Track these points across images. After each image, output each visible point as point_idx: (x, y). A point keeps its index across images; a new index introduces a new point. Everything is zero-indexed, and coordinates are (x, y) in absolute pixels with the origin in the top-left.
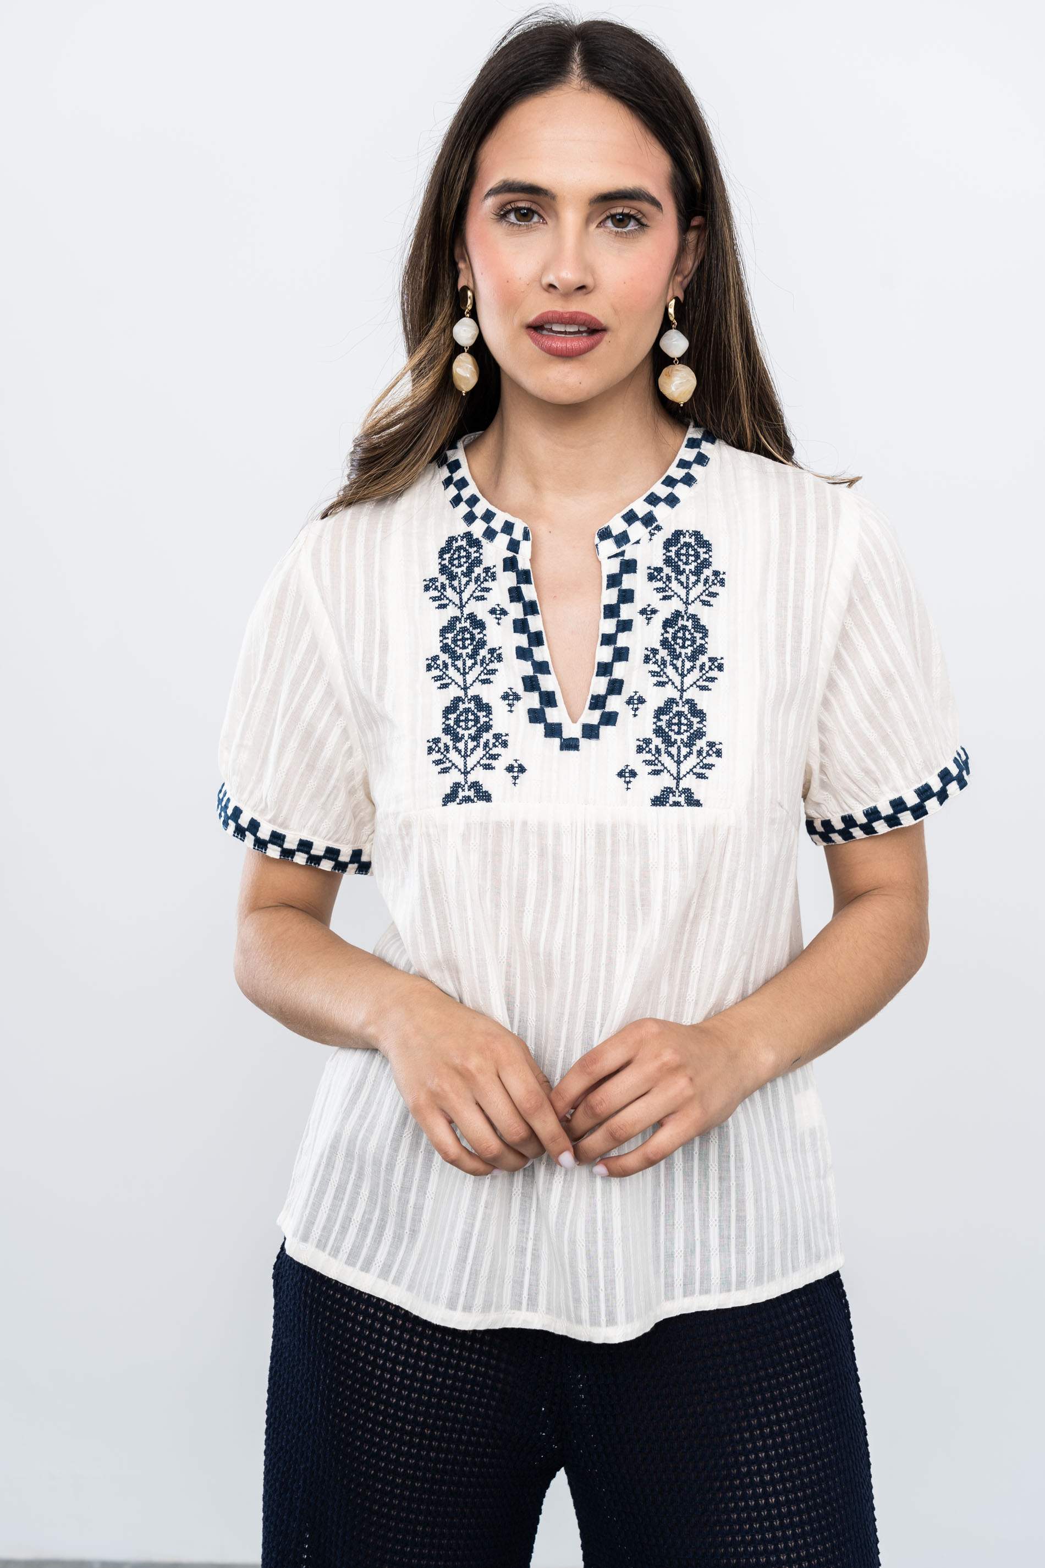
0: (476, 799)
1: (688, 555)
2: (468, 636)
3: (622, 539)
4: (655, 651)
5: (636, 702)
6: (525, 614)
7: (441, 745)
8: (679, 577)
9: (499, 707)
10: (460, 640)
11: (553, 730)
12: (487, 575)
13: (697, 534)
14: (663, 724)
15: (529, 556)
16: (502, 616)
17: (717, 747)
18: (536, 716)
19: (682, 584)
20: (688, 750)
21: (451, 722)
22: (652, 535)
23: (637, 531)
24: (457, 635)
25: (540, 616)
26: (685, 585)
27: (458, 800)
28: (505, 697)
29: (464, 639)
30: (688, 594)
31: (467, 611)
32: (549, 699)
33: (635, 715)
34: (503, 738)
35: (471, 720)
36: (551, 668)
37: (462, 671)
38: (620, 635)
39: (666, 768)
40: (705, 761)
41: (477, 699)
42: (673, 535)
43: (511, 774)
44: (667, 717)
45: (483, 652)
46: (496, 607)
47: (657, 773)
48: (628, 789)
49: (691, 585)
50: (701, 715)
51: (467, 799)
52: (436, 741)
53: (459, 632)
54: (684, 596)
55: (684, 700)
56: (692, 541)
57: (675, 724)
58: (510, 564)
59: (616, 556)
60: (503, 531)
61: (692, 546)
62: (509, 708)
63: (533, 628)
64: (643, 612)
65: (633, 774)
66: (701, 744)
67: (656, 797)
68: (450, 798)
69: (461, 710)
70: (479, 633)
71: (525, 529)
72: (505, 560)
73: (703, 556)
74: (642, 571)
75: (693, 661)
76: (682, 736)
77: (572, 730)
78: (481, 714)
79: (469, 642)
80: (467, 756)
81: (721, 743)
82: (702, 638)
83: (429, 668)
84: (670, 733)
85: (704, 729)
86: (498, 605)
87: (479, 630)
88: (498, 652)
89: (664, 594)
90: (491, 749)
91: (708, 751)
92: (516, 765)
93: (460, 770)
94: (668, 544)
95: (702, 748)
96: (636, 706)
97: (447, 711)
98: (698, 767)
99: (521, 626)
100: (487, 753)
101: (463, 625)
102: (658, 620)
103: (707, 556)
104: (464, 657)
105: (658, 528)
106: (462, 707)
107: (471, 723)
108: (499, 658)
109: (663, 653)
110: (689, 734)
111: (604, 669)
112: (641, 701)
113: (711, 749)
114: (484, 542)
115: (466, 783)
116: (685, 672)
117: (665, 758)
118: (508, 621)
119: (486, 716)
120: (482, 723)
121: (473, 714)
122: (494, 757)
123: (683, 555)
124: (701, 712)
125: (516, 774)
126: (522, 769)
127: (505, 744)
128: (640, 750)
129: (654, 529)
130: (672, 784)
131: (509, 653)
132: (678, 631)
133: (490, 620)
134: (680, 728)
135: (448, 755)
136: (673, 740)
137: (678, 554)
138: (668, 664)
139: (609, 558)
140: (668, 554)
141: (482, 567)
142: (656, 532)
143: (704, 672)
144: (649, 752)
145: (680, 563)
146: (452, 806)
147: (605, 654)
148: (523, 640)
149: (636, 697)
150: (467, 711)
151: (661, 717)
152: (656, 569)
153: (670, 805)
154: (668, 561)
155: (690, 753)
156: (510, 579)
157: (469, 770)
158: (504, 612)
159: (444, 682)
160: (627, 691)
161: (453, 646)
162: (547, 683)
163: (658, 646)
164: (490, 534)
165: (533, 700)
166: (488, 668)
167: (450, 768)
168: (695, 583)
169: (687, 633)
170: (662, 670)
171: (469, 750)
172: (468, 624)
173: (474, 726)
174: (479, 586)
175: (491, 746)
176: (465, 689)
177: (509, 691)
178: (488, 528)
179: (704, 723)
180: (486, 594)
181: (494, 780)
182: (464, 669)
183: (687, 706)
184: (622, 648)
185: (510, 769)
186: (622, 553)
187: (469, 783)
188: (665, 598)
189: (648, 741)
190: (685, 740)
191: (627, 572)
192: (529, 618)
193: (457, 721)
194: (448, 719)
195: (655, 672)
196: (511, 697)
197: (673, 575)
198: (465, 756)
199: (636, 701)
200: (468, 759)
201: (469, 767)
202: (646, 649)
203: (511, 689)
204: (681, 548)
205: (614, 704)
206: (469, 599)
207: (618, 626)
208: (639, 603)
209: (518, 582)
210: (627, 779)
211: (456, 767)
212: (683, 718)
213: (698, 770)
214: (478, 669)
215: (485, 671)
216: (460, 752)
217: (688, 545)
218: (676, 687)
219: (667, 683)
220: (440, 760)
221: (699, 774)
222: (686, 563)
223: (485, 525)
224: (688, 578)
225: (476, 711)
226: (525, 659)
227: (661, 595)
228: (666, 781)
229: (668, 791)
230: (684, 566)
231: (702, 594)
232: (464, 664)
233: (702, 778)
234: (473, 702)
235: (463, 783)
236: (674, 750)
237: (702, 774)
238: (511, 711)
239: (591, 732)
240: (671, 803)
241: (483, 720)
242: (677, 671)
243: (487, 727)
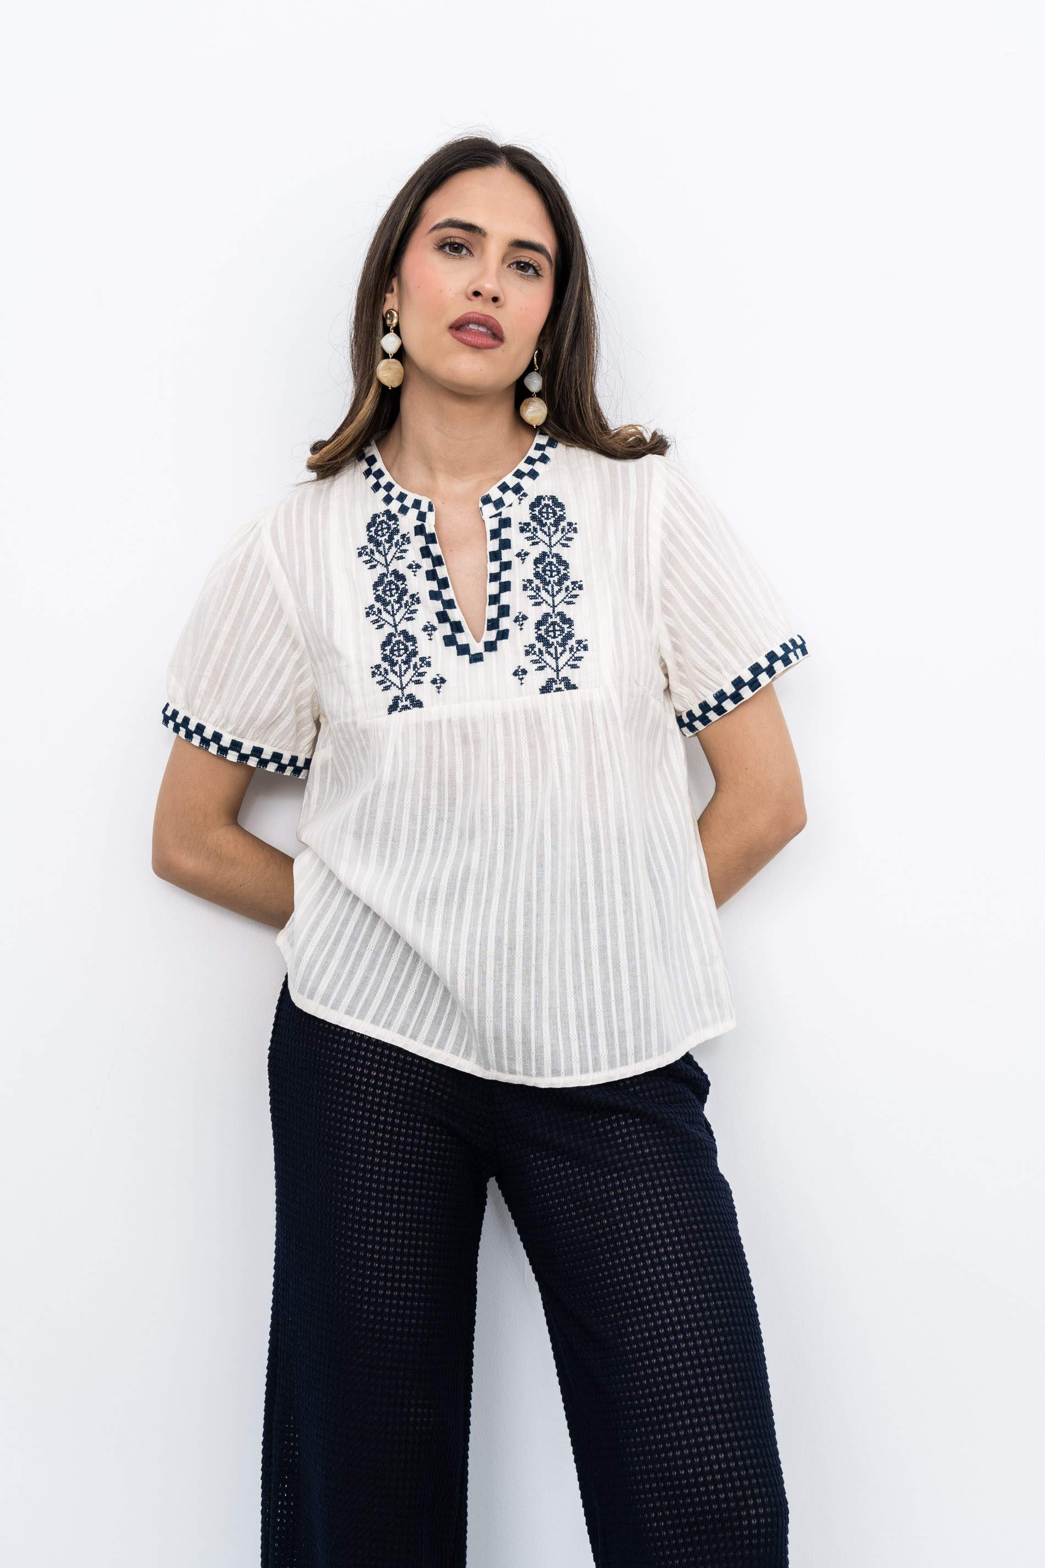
0: (411, 707)
1: (548, 513)
2: (393, 587)
3: (499, 503)
4: (530, 582)
5: (521, 619)
6: (434, 566)
7: (382, 670)
8: (543, 528)
9: (422, 637)
10: (388, 590)
11: (463, 650)
12: (404, 540)
13: (553, 498)
14: (542, 632)
15: (433, 523)
16: (417, 570)
17: (584, 643)
18: (449, 641)
19: (545, 533)
20: (563, 648)
21: (388, 652)
22: (521, 500)
23: (509, 497)
24: (386, 587)
25: (445, 566)
26: (548, 534)
27: (399, 709)
28: (425, 629)
29: (391, 590)
30: (550, 540)
31: (391, 568)
32: (457, 627)
33: (521, 629)
34: (427, 660)
35: (402, 649)
36: (456, 604)
37: (391, 613)
38: (503, 573)
39: (547, 664)
40: (576, 655)
41: (404, 633)
42: (536, 499)
43: (436, 685)
44: (545, 627)
45: (406, 598)
46: (413, 563)
47: (541, 668)
48: (522, 684)
49: (552, 534)
50: (569, 622)
51: (405, 708)
52: (378, 667)
53: (387, 584)
54: (547, 541)
55: (556, 613)
56: (550, 503)
57: (551, 631)
58: (420, 530)
59: (495, 516)
60: (414, 506)
61: (550, 507)
62: (429, 637)
63: (440, 576)
64: (519, 555)
65: (524, 672)
66: (571, 642)
67: (543, 687)
68: (393, 708)
69: (394, 642)
70: (402, 584)
71: (430, 503)
72: (416, 528)
73: (559, 513)
74: (515, 526)
75: (560, 586)
76: (557, 639)
77: (477, 648)
78: (409, 644)
79: (395, 591)
80: (402, 676)
81: (586, 640)
82: (564, 569)
83: (368, 614)
84: (548, 638)
85: (573, 632)
86: (414, 561)
87: (401, 582)
88: (417, 596)
89: (533, 541)
90: (418, 669)
91: (577, 648)
92: (438, 678)
93: (397, 687)
94: (532, 506)
95: (572, 646)
96: (521, 623)
97: (384, 645)
98: (571, 660)
99: (431, 575)
100: (416, 672)
101: (389, 579)
102: (530, 560)
103: (562, 513)
104: (392, 602)
105: (525, 495)
106: (394, 640)
107: (402, 652)
108: (418, 601)
109: (537, 582)
110: (562, 637)
111: (494, 599)
112: (525, 618)
113: (579, 646)
114: (399, 516)
115: (403, 696)
116: (555, 594)
117: (547, 657)
118: (422, 573)
119: (413, 645)
120: (410, 650)
121: (403, 644)
122: (422, 674)
123: (545, 513)
124: (569, 619)
125: (439, 685)
126: (443, 681)
127: (429, 664)
128: (527, 653)
129: (522, 496)
130: (554, 675)
131: (424, 597)
132: (547, 566)
133: (408, 574)
134: (555, 634)
135: (388, 677)
136: (551, 643)
137: (540, 512)
138: (541, 589)
139: (491, 517)
140: (533, 513)
141: (400, 534)
142: (523, 497)
143: (569, 592)
144: (535, 653)
145: (543, 518)
146: (395, 713)
147: (493, 588)
148: (434, 586)
149: (520, 616)
150: (398, 642)
151: (541, 628)
152: (525, 524)
153: (554, 691)
154: (534, 518)
155: (564, 651)
156: (420, 541)
157: (404, 686)
158: (418, 566)
159: (380, 623)
160: (513, 613)
161: (383, 596)
162: (455, 615)
163: (532, 577)
164: (404, 510)
165: (446, 629)
166: (411, 609)
167: (390, 686)
168: (555, 532)
169: (553, 567)
170: (537, 594)
171: (403, 671)
172: (393, 578)
173: (405, 653)
174: (399, 549)
175: (419, 667)
176: (395, 626)
177: (427, 624)
178: (402, 505)
179: (572, 627)
180: (404, 554)
181: (423, 692)
182: (393, 612)
183: (558, 617)
184: (505, 582)
185: (434, 681)
186: (500, 514)
187: (405, 696)
188: (533, 544)
189: (532, 646)
190: (560, 642)
191: (505, 527)
192: (437, 568)
193: (392, 651)
194: (385, 650)
195: (532, 596)
196: (430, 629)
197: (538, 527)
198: (400, 676)
199: (523, 618)
200: (402, 678)
201: (404, 683)
202: (523, 580)
203: (429, 622)
204: (543, 508)
205: (505, 623)
206: (392, 560)
207: (501, 566)
208: (515, 548)
209: (427, 543)
210: (521, 677)
211: (395, 685)
212: (556, 626)
213: (571, 662)
214: (403, 610)
215: (409, 612)
216: (396, 673)
217: (547, 506)
218: (549, 605)
219: (542, 602)
220: (382, 681)
221: (573, 665)
222: (547, 518)
223: (399, 504)
224: (549, 529)
225: (405, 642)
226: (437, 599)
227: (530, 542)
228: (549, 673)
229: (551, 681)
230: (546, 521)
231: (561, 539)
232: (393, 608)
233: (575, 668)
234: (402, 635)
235: (401, 696)
236: (552, 650)
237: (575, 665)
238: (431, 639)
239: (491, 646)
240: (554, 689)
241: (411, 648)
242: (549, 593)
243: (415, 653)
